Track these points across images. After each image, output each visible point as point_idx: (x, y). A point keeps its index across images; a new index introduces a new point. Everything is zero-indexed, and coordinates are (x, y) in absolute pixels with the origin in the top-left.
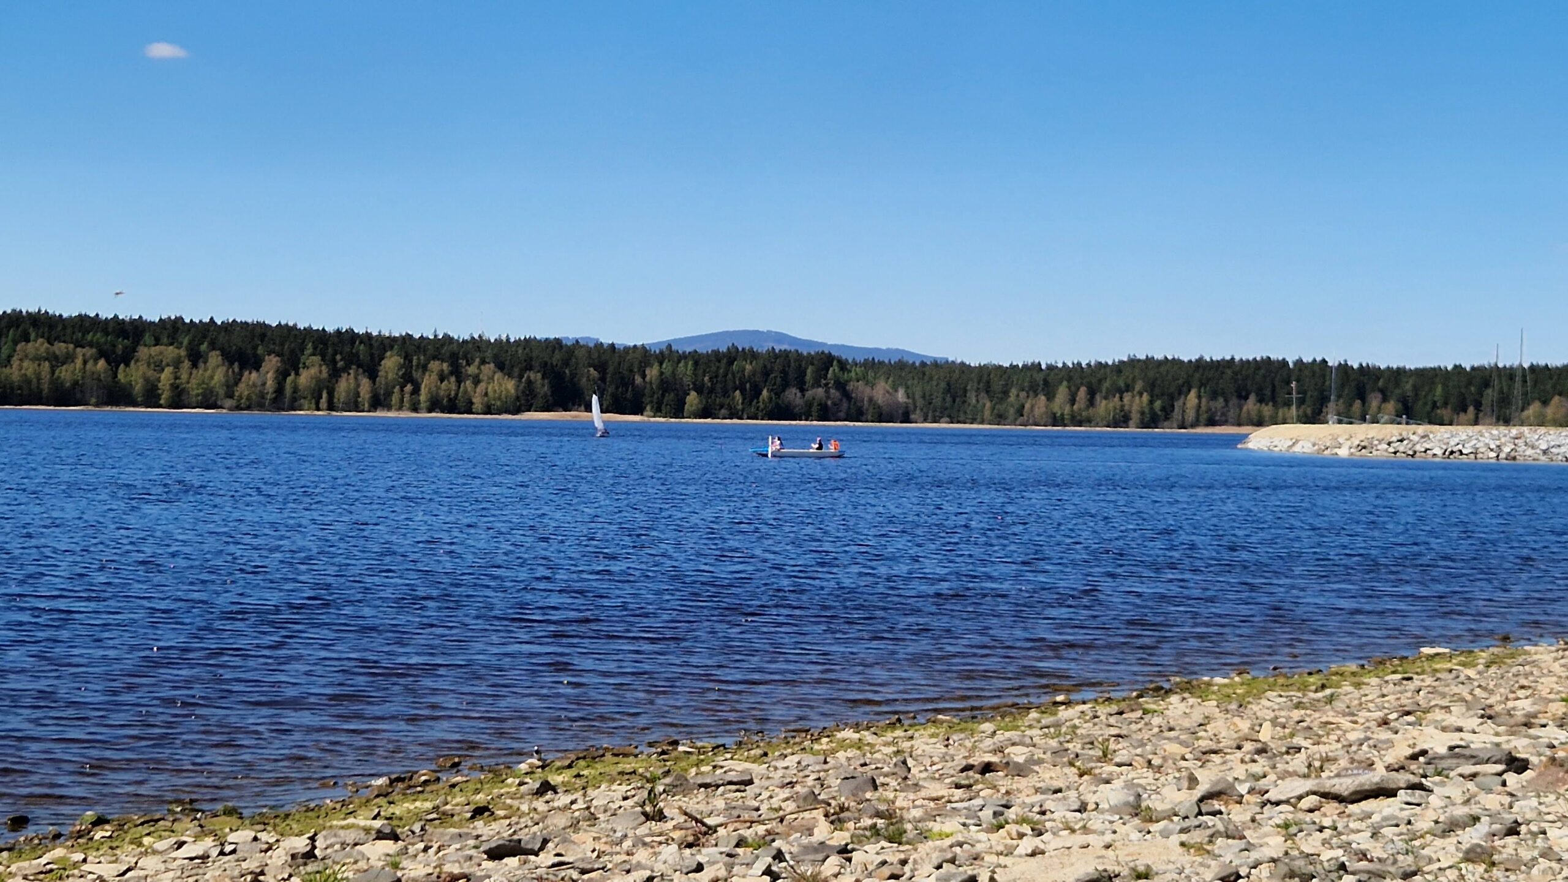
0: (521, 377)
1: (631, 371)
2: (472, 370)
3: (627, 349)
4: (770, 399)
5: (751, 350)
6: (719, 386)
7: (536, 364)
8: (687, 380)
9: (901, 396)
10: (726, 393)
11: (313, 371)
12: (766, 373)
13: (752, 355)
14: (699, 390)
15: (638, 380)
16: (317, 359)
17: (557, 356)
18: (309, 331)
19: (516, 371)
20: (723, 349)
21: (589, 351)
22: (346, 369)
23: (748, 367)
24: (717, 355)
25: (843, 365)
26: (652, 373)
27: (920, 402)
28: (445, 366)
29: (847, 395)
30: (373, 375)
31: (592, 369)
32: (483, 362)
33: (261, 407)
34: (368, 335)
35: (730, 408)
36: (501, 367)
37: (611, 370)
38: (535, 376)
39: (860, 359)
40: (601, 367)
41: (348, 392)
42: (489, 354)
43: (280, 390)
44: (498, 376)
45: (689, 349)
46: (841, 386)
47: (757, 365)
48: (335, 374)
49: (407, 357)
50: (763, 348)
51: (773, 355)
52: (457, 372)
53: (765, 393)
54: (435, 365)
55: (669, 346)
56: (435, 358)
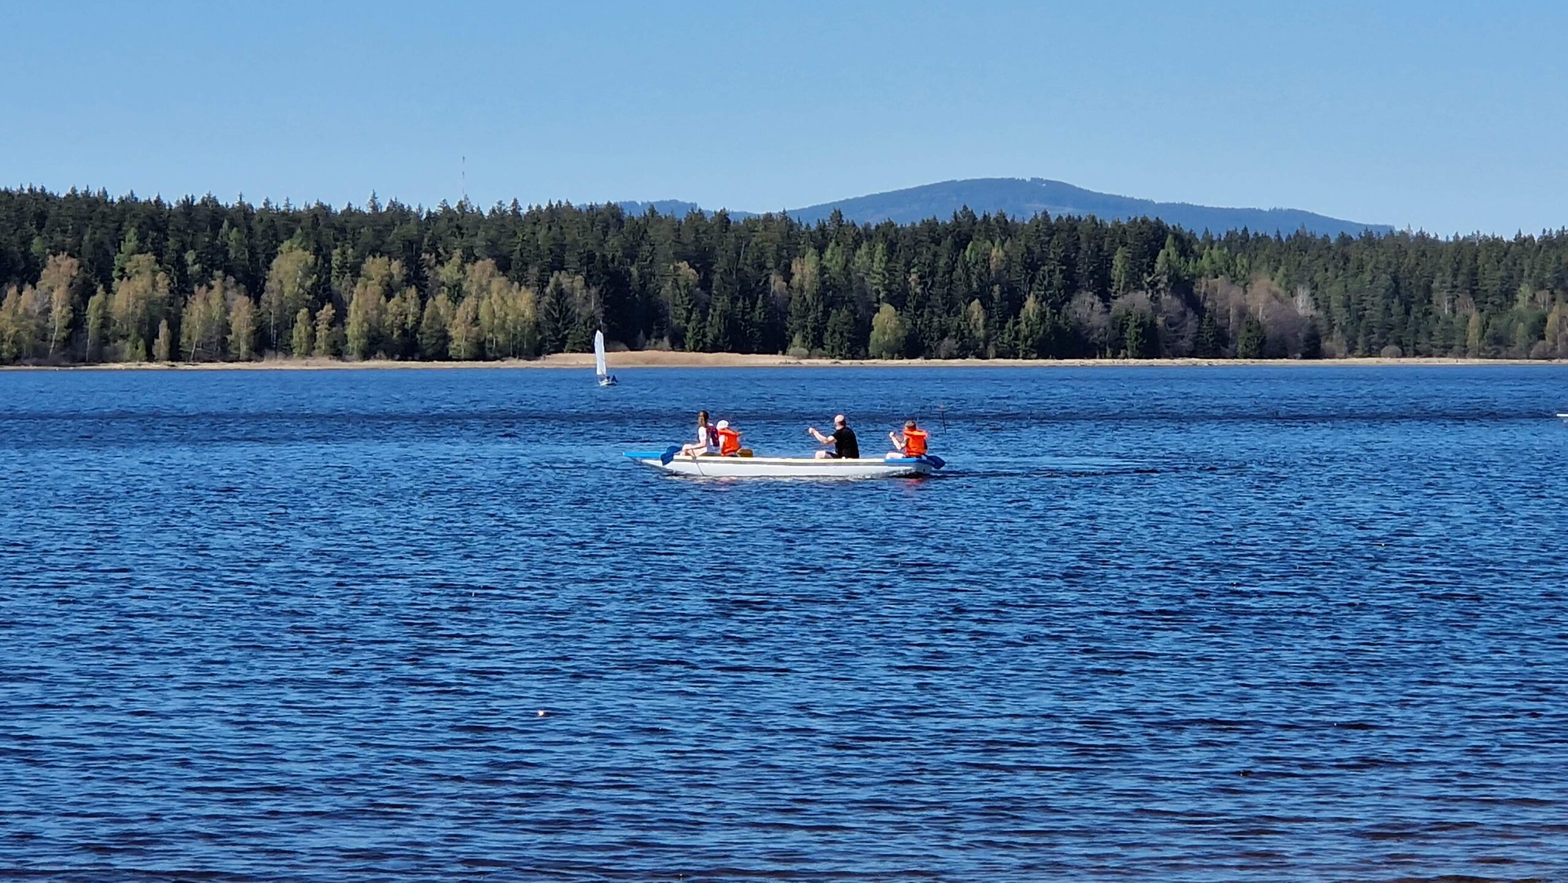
0: (542, 283)
1: (762, 267)
2: (448, 272)
3: (752, 224)
4: (1042, 316)
5: (1001, 219)
6: (937, 294)
7: (571, 258)
8: (874, 283)
9: (1303, 304)
10: (951, 306)
11: (141, 283)
12: (1032, 265)
13: (1004, 229)
14: (898, 300)
15: (777, 283)
16: (146, 259)
17: (614, 242)
18: (129, 205)
19: (533, 271)
20: (945, 218)
21: (677, 229)
22: (204, 279)
23: (997, 254)
24: (933, 232)
25: (1185, 246)
26: (805, 269)
27: (1340, 316)
28: (396, 265)
29: (1194, 303)
30: (254, 287)
31: (684, 265)
32: (470, 256)
33: (40, 356)
34: (245, 211)
35: (960, 334)
36: (504, 266)
37: (720, 265)
38: (573, 282)
39: (1219, 232)
40: (702, 261)
41: (208, 322)
42: (479, 242)
43: (76, 323)
44: (498, 283)
45: (875, 220)
46: (1182, 286)
47: (1017, 248)
48: (183, 287)
49: (321, 252)
50: (1025, 213)
51: (1048, 229)
52: (417, 277)
53: (1030, 304)
54: (375, 267)
55: (838, 216)
56: (375, 251)
